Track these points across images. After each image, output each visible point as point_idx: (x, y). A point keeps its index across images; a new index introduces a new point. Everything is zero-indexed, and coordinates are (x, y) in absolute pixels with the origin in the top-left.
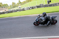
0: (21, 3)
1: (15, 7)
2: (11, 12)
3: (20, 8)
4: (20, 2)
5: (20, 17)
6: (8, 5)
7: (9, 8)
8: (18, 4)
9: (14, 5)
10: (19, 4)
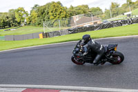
0: (133, 3)
1: (117, 14)
2: (110, 26)
3: (129, 15)
4: (131, 3)
5: (132, 39)
6: (100, 10)
7: (103, 16)
8: (126, 6)
9: (115, 10)
10: (126, 8)
